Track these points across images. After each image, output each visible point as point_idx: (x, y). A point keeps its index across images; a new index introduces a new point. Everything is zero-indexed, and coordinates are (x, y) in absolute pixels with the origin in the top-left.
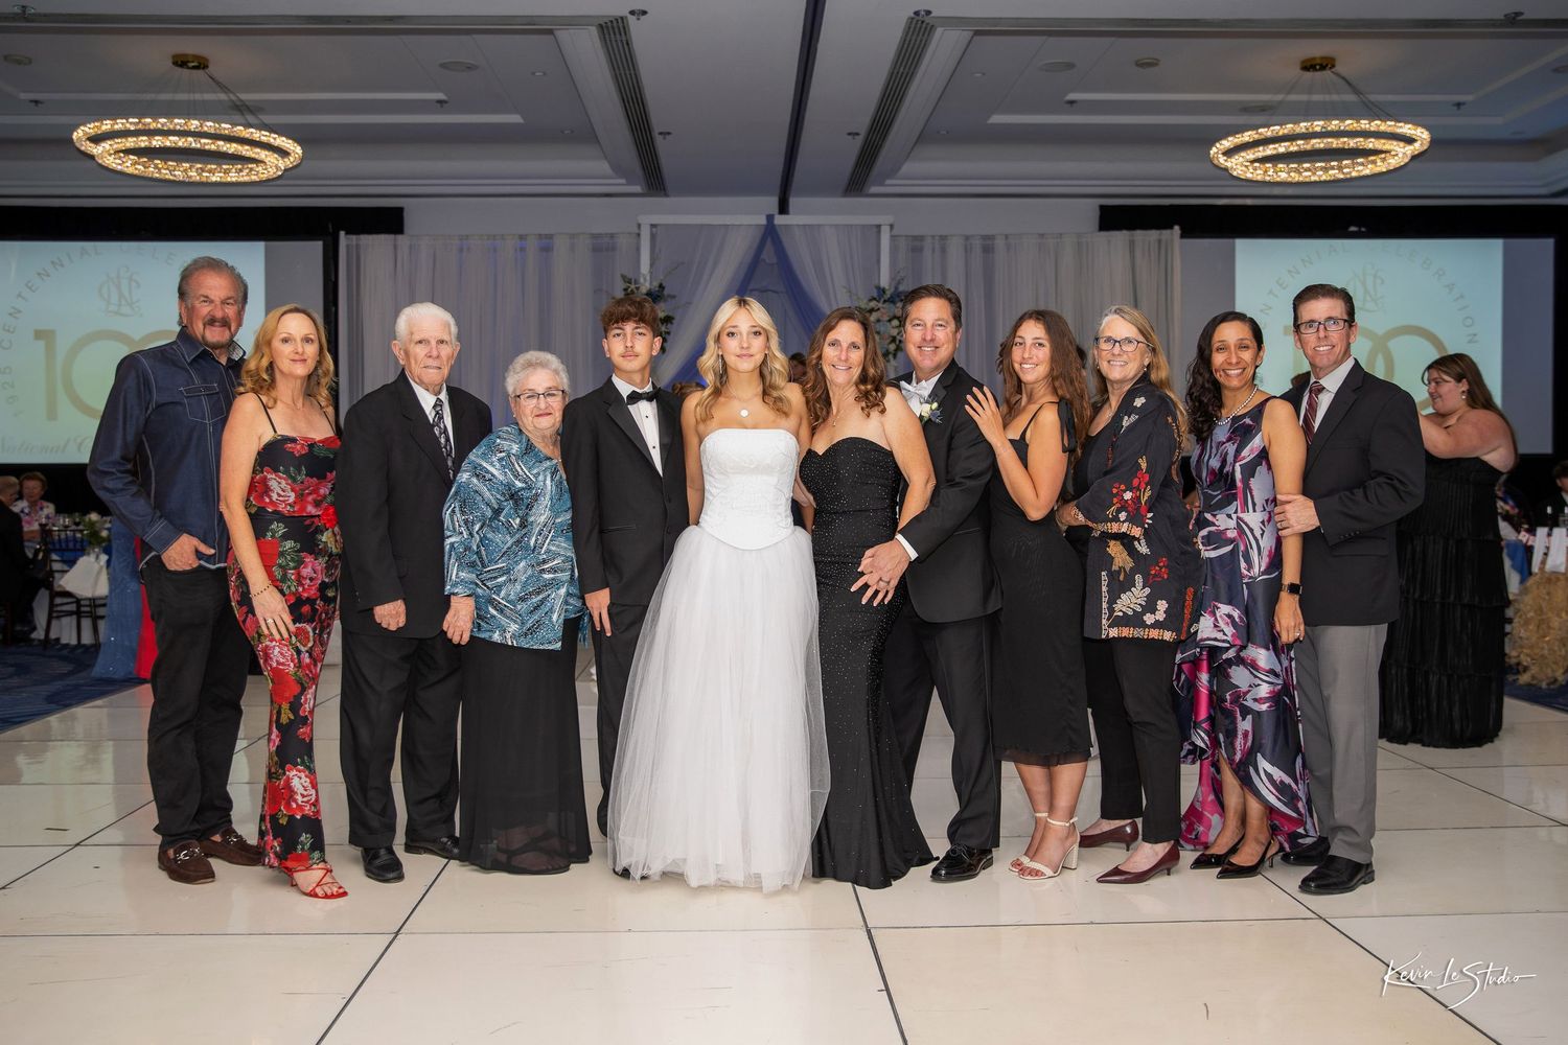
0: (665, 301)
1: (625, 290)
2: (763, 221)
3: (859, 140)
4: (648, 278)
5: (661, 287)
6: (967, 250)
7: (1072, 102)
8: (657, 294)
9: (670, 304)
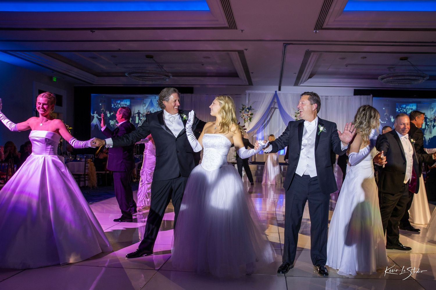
0: (252, 110)
1: (243, 107)
2: (275, 93)
3: (296, 75)
4: (248, 105)
5: (251, 107)
8: (250, 109)
9: (253, 111)
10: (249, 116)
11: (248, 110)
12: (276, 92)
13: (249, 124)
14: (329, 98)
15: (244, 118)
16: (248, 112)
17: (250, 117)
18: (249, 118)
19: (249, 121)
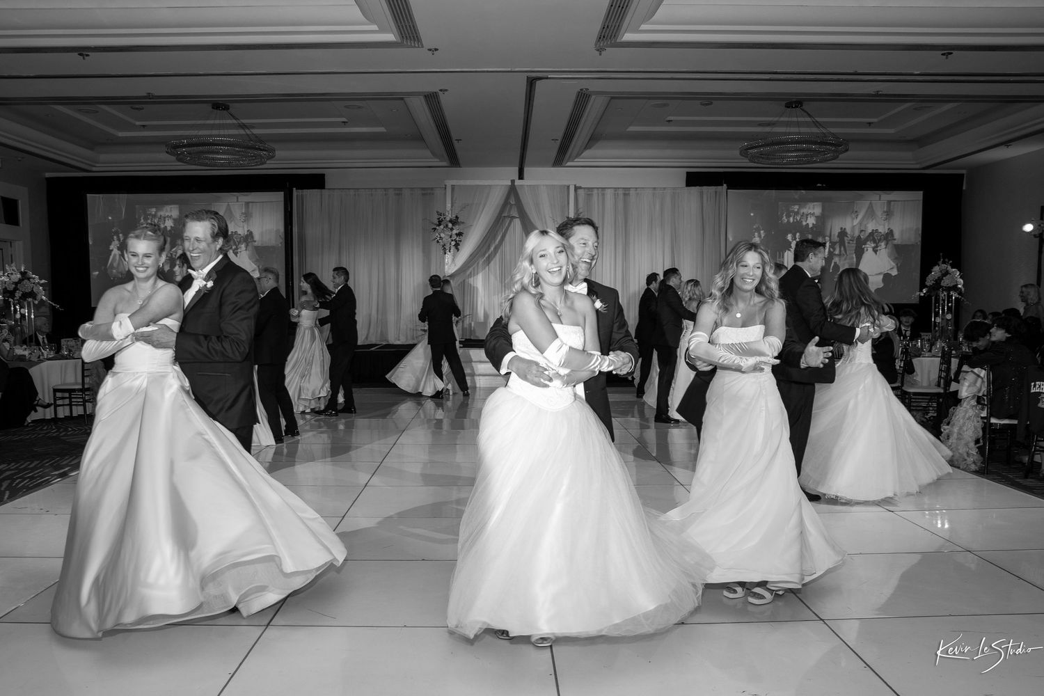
0: (460, 225)
1: (439, 219)
2: (510, 184)
3: (558, 143)
4: (450, 212)
5: (457, 217)
6: (616, 196)
7: (669, 121)
8: (455, 222)
9: (462, 226)
10: (454, 237)
11: (450, 225)
12: (513, 181)
13: (454, 256)
14: (632, 192)
15: (442, 244)
16: (452, 229)
17: (456, 242)
18: (453, 243)
19: (453, 249)
